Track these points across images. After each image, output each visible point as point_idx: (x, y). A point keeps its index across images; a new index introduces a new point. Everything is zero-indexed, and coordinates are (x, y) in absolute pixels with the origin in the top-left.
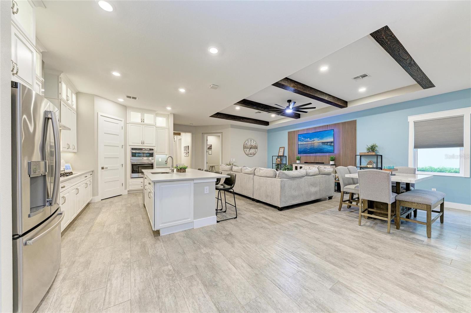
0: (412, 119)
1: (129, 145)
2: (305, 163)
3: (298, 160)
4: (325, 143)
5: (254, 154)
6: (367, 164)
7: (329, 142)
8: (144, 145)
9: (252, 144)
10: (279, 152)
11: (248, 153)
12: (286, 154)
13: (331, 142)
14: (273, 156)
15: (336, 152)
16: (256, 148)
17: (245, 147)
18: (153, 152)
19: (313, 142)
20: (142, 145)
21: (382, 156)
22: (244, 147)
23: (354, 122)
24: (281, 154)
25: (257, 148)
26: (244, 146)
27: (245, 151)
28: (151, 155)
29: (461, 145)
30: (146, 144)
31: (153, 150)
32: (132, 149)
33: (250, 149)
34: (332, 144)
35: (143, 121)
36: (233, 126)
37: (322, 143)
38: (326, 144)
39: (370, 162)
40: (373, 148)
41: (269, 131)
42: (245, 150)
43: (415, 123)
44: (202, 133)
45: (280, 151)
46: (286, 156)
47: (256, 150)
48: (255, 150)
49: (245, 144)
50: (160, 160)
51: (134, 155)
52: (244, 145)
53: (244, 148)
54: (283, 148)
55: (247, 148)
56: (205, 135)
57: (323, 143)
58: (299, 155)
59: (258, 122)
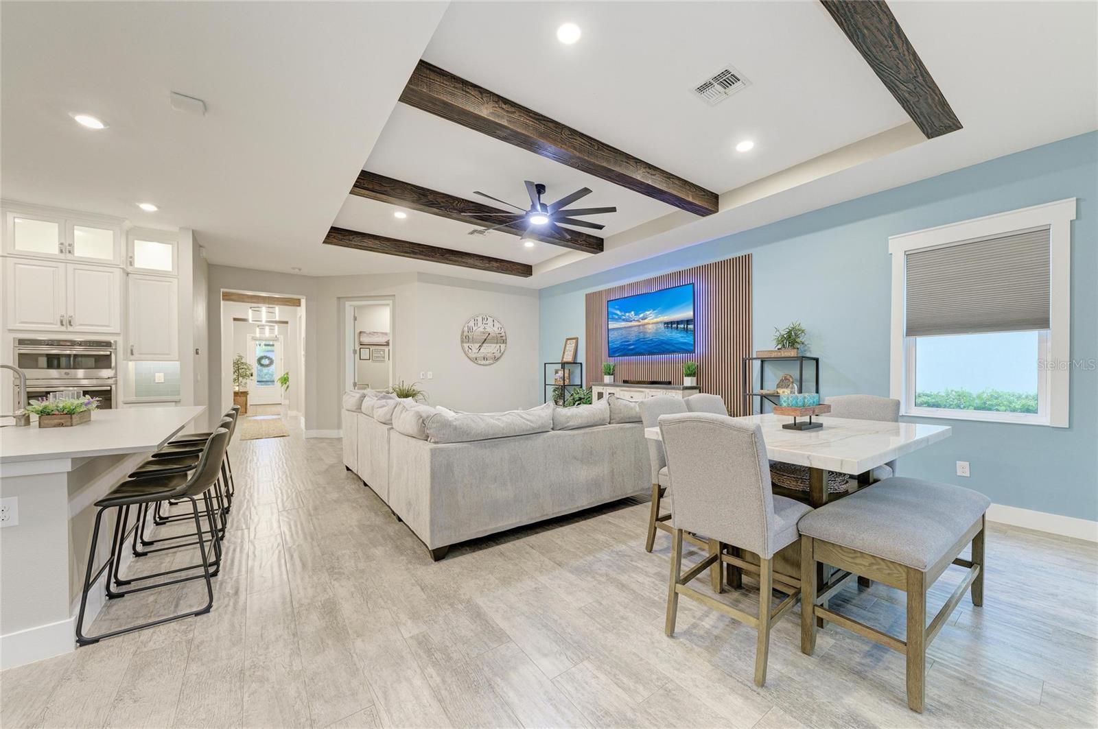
0: (900, 245)
1: (9, 330)
2: (625, 382)
3: (609, 374)
4: (672, 323)
5: (496, 359)
6: (778, 386)
7: (682, 322)
8: (70, 329)
9: (489, 330)
10: (564, 353)
11: (474, 356)
12: (582, 358)
13: (688, 322)
14: (545, 364)
15: (699, 350)
16: (502, 340)
17: (466, 338)
18: (108, 353)
19: (643, 322)
20: (63, 329)
21: (817, 360)
22: (462, 338)
23: (746, 261)
24: (569, 358)
25: (504, 342)
26: (462, 335)
27: (467, 349)
28: (103, 361)
30: (81, 325)
31: (108, 344)
32: (21, 342)
33: (483, 343)
34: (691, 327)
35: (66, 248)
36: (423, 277)
37: (665, 323)
39: (786, 379)
40: (791, 339)
41: (542, 294)
42: (466, 345)
43: (909, 255)
44: (339, 298)
45: (567, 348)
46: (581, 364)
47: (503, 346)
48: (498, 345)
49: (466, 329)
50: (160, 377)
51: (26, 361)
52: (463, 332)
53: (462, 342)
54: (574, 341)
55: (473, 341)
56: (348, 304)
57: (669, 324)
58: (612, 362)
59: (495, 264)
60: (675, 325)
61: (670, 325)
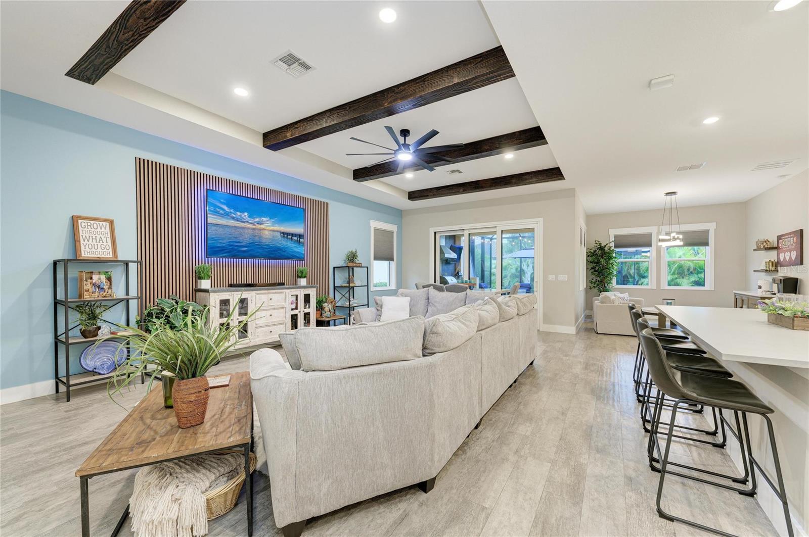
0: (375, 224)
4: (288, 234)
7: (295, 235)
12: (126, 253)
13: (300, 236)
19: (258, 227)
23: (327, 206)
24: (95, 252)
29: (392, 260)
34: (302, 240)
37: (281, 233)
38: (289, 237)
43: (375, 230)
54: (104, 222)
57: (285, 234)
60: (290, 237)
61: (286, 236)
